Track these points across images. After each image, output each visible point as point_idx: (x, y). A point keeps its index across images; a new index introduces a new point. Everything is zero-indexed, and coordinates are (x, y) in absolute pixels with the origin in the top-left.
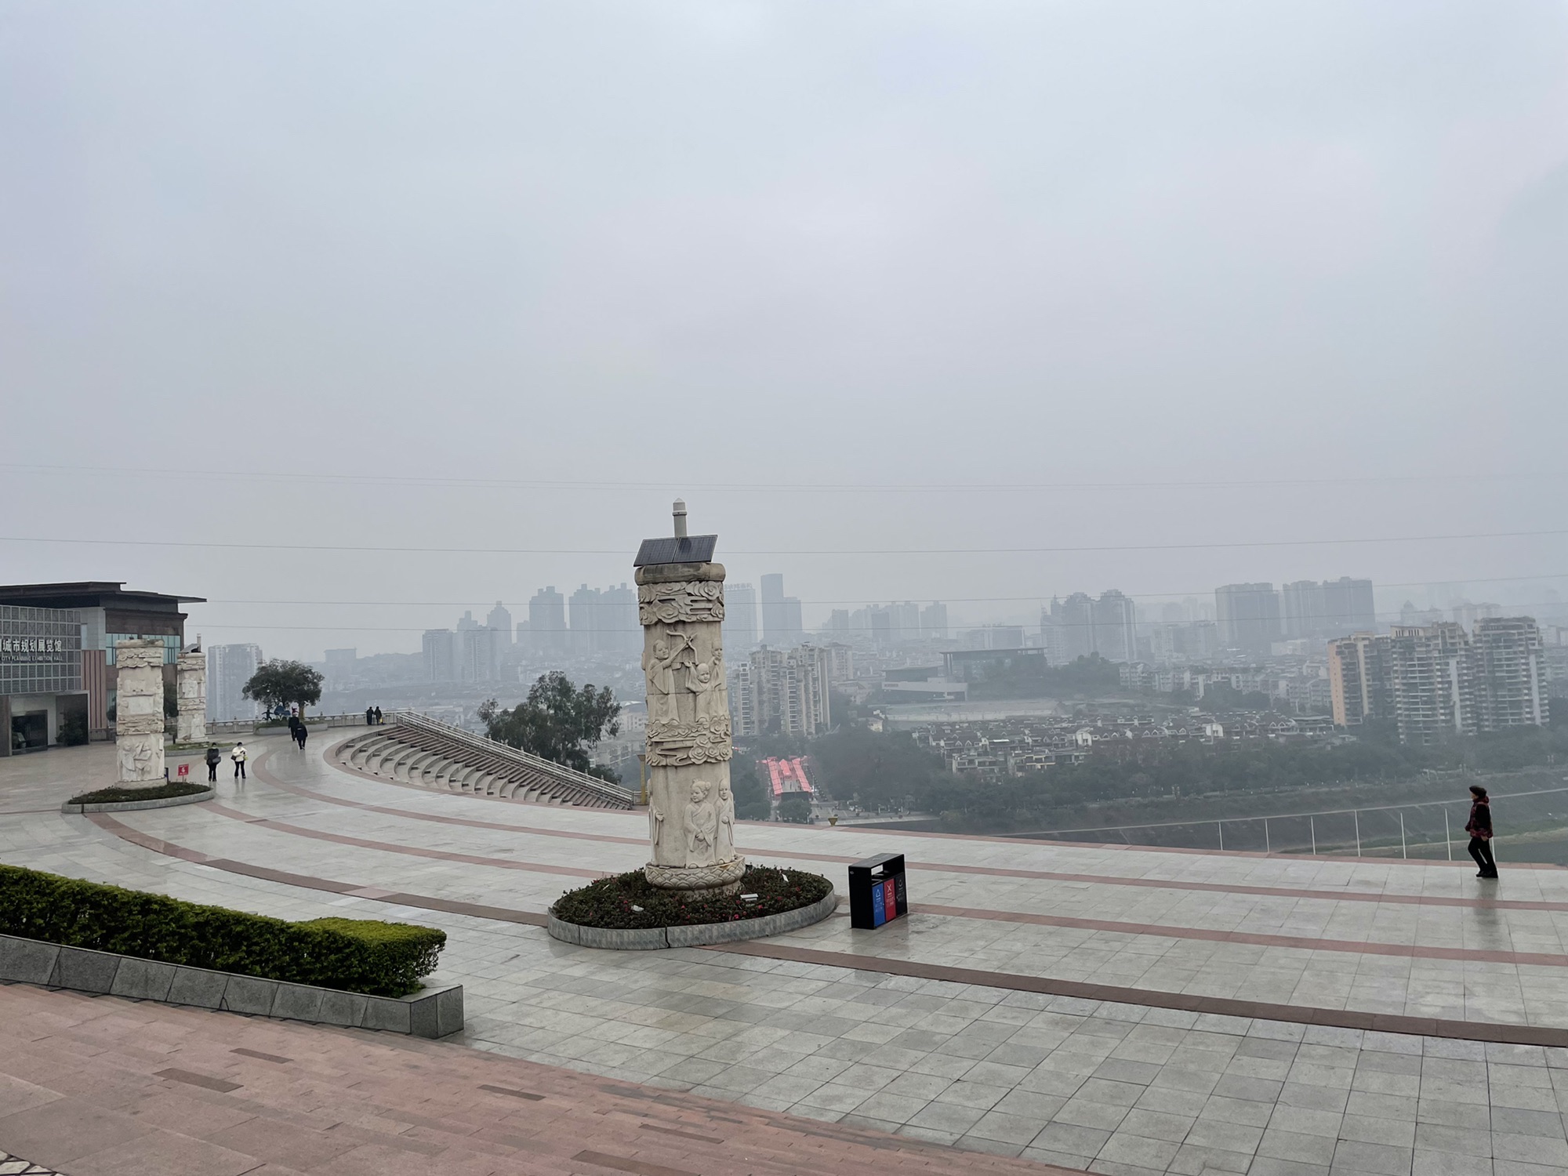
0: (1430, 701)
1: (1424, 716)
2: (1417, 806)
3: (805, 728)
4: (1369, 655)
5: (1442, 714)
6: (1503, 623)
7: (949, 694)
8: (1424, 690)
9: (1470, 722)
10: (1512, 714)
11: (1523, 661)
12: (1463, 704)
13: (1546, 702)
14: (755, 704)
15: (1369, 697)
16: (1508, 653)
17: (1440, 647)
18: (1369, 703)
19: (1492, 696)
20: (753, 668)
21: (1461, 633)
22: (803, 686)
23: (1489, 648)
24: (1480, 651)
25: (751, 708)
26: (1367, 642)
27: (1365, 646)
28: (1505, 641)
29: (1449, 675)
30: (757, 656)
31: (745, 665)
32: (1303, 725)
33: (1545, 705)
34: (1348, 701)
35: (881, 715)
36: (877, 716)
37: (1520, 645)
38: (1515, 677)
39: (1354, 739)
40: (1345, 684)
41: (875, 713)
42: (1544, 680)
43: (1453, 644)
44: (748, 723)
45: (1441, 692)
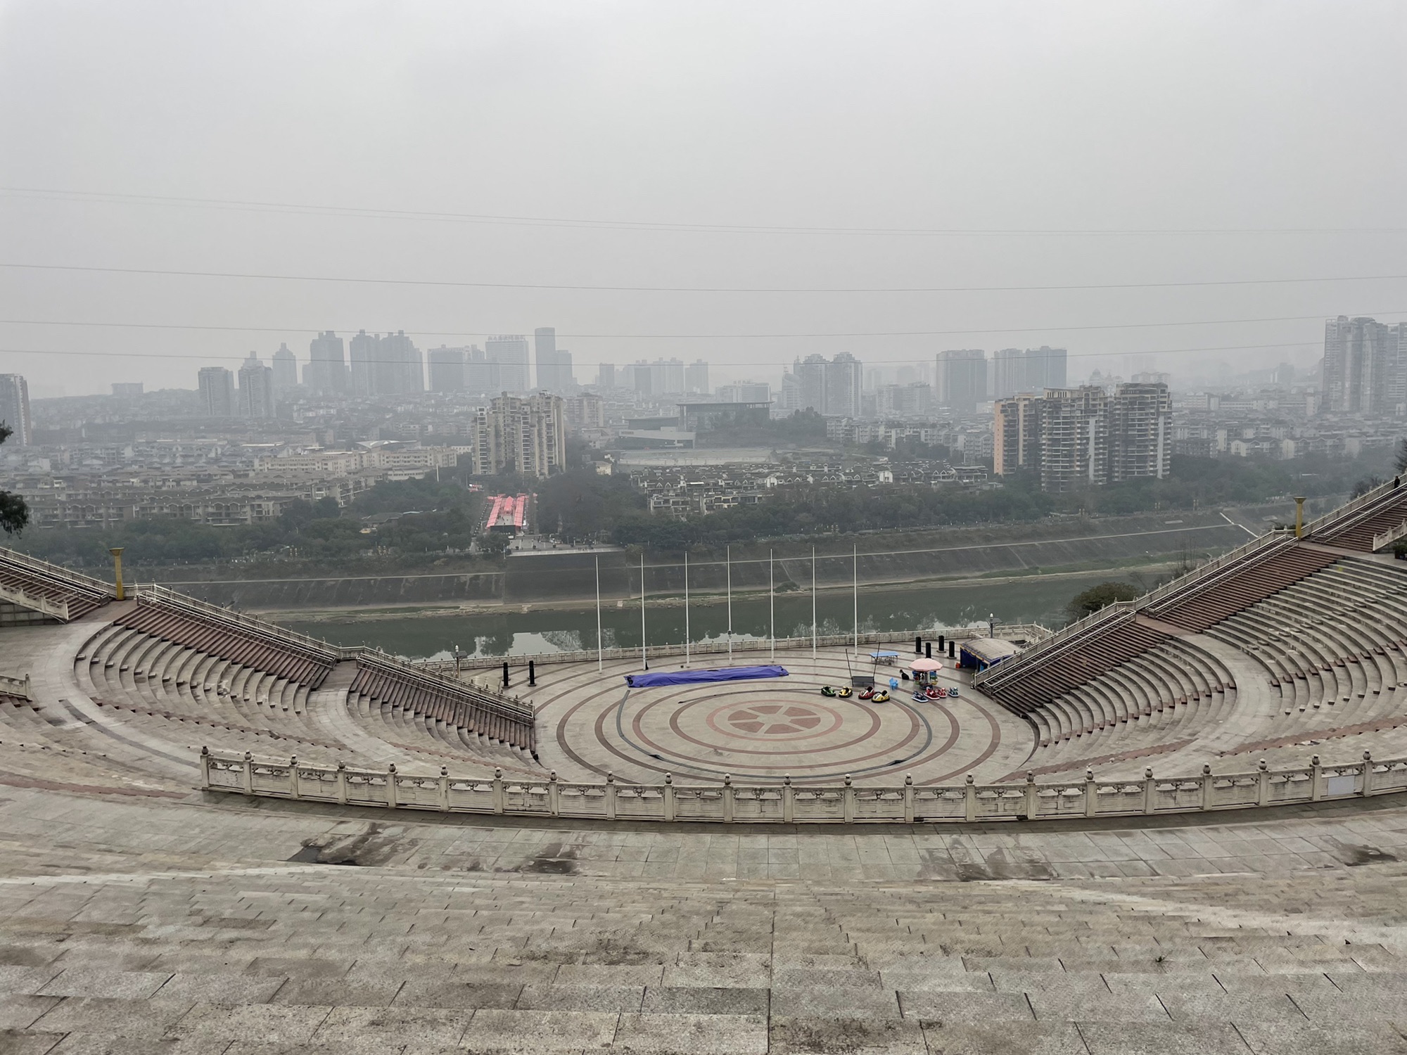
0: (1069, 455)
1: (1063, 467)
2: (1036, 543)
3: (538, 469)
4: (1028, 413)
5: (1078, 466)
6: (1140, 388)
7: (679, 442)
8: (1064, 445)
9: (1101, 473)
10: (1138, 467)
11: (1153, 421)
12: (1097, 457)
13: (1169, 457)
14: (492, 446)
15: (1024, 451)
16: (1142, 415)
17: (1083, 408)
18: (1024, 455)
19: (1124, 452)
20: (491, 413)
21: (1102, 396)
22: (536, 431)
23: (1125, 409)
24: (1118, 412)
25: (488, 450)
26: (1027, 402)
27: (1025, 406)
28: (1140, 404)
29: (1088, 432)
30: (497, 402)
31: (483, 410)
32: (962, 474)
33: (1167, 460)
34: (1006, 453)
35: (611, 459)
36: (608, 460)
37: (1152, 408)
38: (1145, 435)
39: (1000, 486)
40: (1006, 438)
41: (606, 457)
42: (1168, 439)
43: (1094, 405)
44: (486, 464)
45: (1079, 447)
